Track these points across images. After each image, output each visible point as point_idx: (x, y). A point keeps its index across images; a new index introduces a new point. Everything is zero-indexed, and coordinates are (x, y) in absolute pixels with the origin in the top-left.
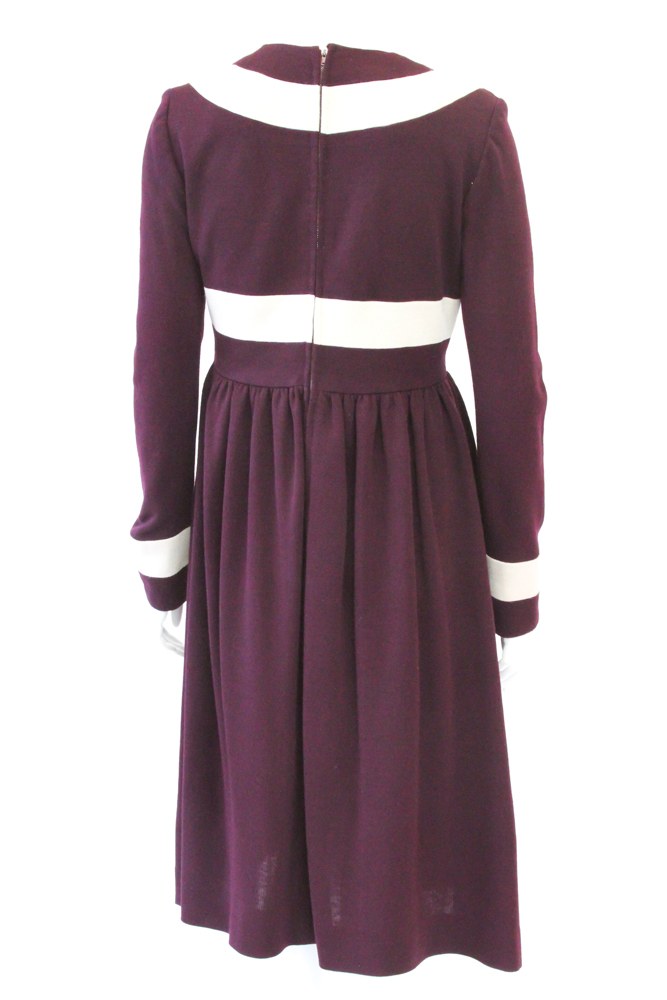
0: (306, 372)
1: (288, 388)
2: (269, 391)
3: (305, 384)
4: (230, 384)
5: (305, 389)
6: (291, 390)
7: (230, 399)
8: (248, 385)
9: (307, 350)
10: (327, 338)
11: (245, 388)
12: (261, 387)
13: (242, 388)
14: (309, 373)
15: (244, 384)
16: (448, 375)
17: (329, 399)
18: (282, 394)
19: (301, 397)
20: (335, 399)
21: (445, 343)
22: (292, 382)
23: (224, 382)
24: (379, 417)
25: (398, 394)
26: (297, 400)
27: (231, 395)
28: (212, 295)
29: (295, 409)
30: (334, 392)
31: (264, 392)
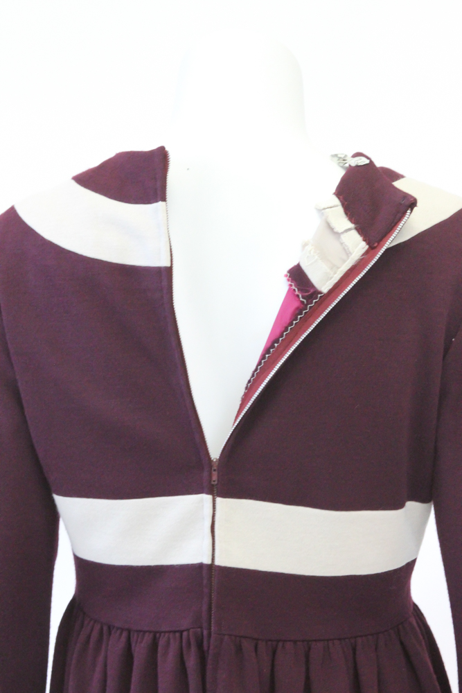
0: (205, 608)
1: (181, 632)
2: (155, 637)
3: (205, 625)
4: (105, 628)
5: (205, 632)
6: (185, 634)
7: (106, 652)
8: (129, 631)
9: (205, 572)
10: (232, 556)
11: (125, 634)
12: (145, 632)
13: (121, 634)
14: (210, 609)
15: (122, 630)
16: (416, 608)
17: (239, 649)
18: (172, 641)
19: (200, 645)
20: (247, 646)
21: (410, 566)
22: (185, 624)
23: (97, 627)
24: (308, 678)
25: (337, 642)
26: (193, 649)
27: (108, 645)
28: (67, 505)
29: (192, 662)
30: (246, 637)
31: (148, 638)
